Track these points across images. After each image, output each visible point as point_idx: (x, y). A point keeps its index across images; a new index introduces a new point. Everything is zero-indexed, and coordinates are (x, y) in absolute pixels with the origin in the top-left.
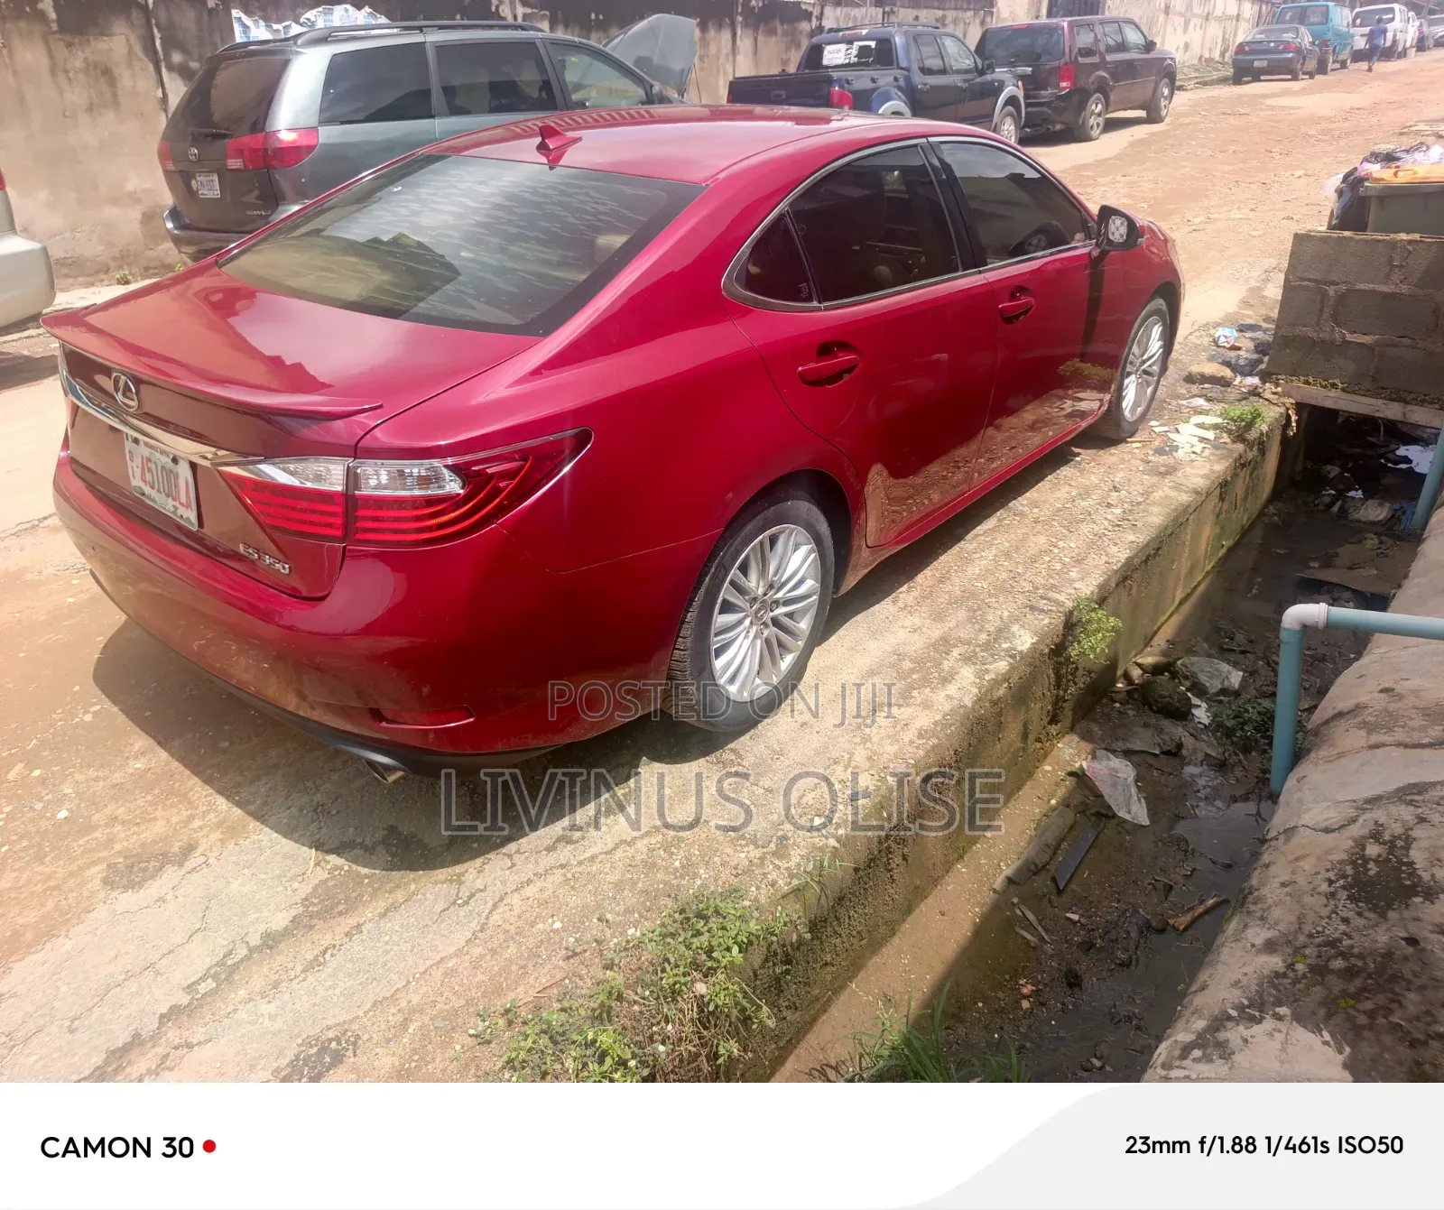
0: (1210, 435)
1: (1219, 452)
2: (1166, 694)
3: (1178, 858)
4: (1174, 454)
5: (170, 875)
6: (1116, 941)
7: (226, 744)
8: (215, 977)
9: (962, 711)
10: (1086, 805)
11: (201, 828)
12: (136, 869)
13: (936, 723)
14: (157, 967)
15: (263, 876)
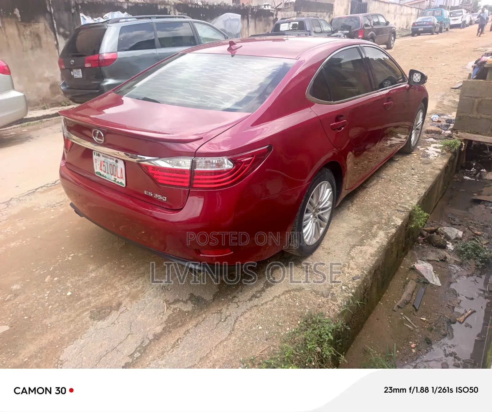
0: (439, 150)
1: (443, 156)
2: (439, 240)
3: (454, 297)
4: (429, 157)
5: (114, 315)
6: (440, 327)
7: (123, 266)
8: (139, 351)
9: (383, 247)
10: (419, 279)
11: (122, 297)
12: (101, 313)
13: (375, 251)
14: (118, 348)
15: (148, 313)
